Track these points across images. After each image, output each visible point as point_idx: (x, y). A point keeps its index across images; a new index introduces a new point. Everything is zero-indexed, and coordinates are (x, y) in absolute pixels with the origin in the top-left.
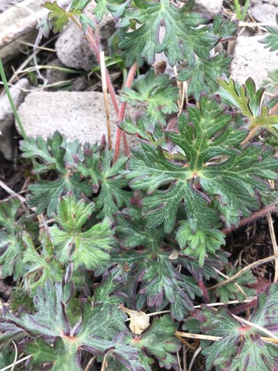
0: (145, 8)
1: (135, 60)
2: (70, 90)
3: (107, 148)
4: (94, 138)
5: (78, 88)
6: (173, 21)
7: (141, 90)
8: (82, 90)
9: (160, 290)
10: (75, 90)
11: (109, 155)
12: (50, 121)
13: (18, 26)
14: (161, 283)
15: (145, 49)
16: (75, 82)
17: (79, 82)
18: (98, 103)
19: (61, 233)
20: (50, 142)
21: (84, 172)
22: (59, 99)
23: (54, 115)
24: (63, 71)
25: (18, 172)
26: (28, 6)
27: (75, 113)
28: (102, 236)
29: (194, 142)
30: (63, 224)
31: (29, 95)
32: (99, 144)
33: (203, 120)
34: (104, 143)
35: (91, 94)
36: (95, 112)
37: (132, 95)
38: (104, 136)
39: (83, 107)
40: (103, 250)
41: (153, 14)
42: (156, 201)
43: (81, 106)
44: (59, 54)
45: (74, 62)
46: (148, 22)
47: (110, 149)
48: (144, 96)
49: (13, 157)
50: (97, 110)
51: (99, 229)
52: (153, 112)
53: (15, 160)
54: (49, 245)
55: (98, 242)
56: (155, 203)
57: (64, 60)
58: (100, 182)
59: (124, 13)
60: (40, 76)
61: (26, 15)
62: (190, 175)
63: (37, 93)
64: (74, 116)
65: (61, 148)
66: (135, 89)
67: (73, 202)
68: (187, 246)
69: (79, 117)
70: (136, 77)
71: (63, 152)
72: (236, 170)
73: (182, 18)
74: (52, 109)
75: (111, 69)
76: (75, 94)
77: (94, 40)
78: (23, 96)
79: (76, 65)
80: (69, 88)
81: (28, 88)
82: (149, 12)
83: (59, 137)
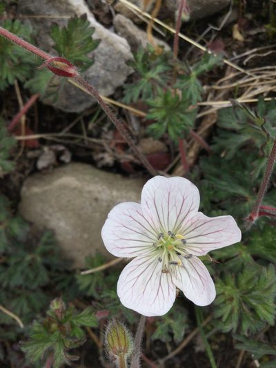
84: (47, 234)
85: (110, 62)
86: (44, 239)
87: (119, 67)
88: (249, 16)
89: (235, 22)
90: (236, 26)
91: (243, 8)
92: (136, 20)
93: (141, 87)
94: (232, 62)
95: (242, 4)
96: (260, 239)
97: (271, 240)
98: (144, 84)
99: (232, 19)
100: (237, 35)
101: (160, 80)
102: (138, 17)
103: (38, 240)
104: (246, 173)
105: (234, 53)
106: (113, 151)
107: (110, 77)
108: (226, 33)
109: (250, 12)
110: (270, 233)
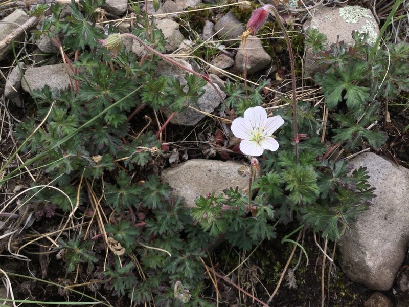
0: (76, 26)
1: (76, 49)
2: (48, 65)
3: (71, 89)
4: (64, 86)
5: (52, 63)
6: (89, 31)
7: (83, 61)
8: (55, 64)
9: (103, 142)
10: (51, 64)
11: (73, 93)
12: (41, 82)
13: (13, 34)
14: (103, 140)
15: (80, 43)
16: (50, 60)
17: (53, 59)
18: (64, 69)
19: (56, 123)
20: (43, 90)
21: (61, 100)
22: (43, 70)
23: (42, 79)
24: (43, 56)
25: (26, 113)
26: (15, 22)
27: (53, 76)
28: (72, 121)
29: (101, 79)
30: (56, 119)
31: (27, 70)
32: (67, 87)
33: (102, 71)
34: (69, 87)
35: (60, 65)
36: (64, 74)
37: (78, 64)
38: (69, 84)
39: (56, 72)
40: (74, 127)
41: (80, 29)
42: (92, 105)
43: (55, 72)
44: (39, 46)
45: (48, 50)
46: (79, 32)
47: (73, 90)
48: (85, 63)
49: (22, 106)
50: (64, 73)
51: (70, 118)
52: (90, 70)
53: (23, 107)
54: (51, 129)
55: (71, 124)
56: (93, 106)
57: (42, 49)
58: (70, 105)
59: (67, 30)
60: (30, 59)
61: (16, 27)
62: (104, 92)
63: (30, 69)
64: (53, 78)
65: (49, 92)
66: (80, 61)
67: (58, 110)
68: (109, 121)
69: (56, 78)
70: (79, 55)
71: (50, 93)
72: (121, 88)
73: (92, 30)
74: (41, 76)
75: (66, 52)
76: (51, 66)
77: (56, 41)
78: (24, 71)
79: (50, 52)
80: (48, 63)
81: (25, 67)
82: (79, 28)
83: (47, 87)
84: (179, 199)
85: (210, 96)
86: (178, 202)
87: (215, 98)
88: (284, 68)
89: (276, 72)
90: (277, 73)
91: (279, 63)
92: (220, 76)
93: (230, 101)
94: (277, 90)
95: (278, 62)
96: (304, 159)
97: (310, 158)
98: (232, 99)
99: (274, 70)
100: (278, 78)
101: (240, 96)
102: (222, 74)
103: (175, 203)
104: (292, 133)
105: (278, 87)
106: (215, 146)
107: (211, 103)
108: (272, 77)
109: (284, 65)
110: (308, 154)
